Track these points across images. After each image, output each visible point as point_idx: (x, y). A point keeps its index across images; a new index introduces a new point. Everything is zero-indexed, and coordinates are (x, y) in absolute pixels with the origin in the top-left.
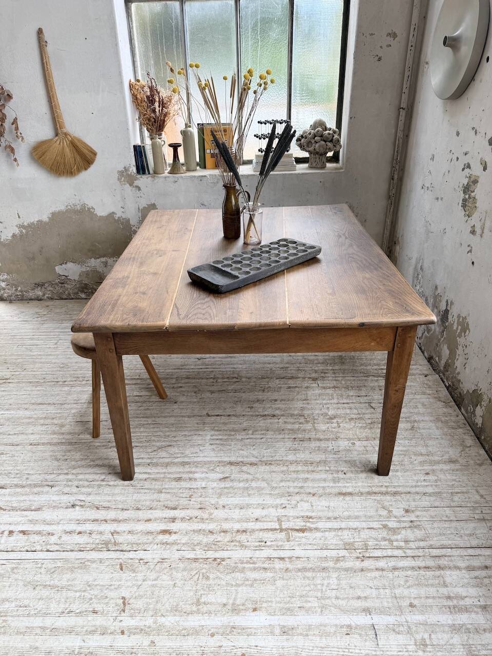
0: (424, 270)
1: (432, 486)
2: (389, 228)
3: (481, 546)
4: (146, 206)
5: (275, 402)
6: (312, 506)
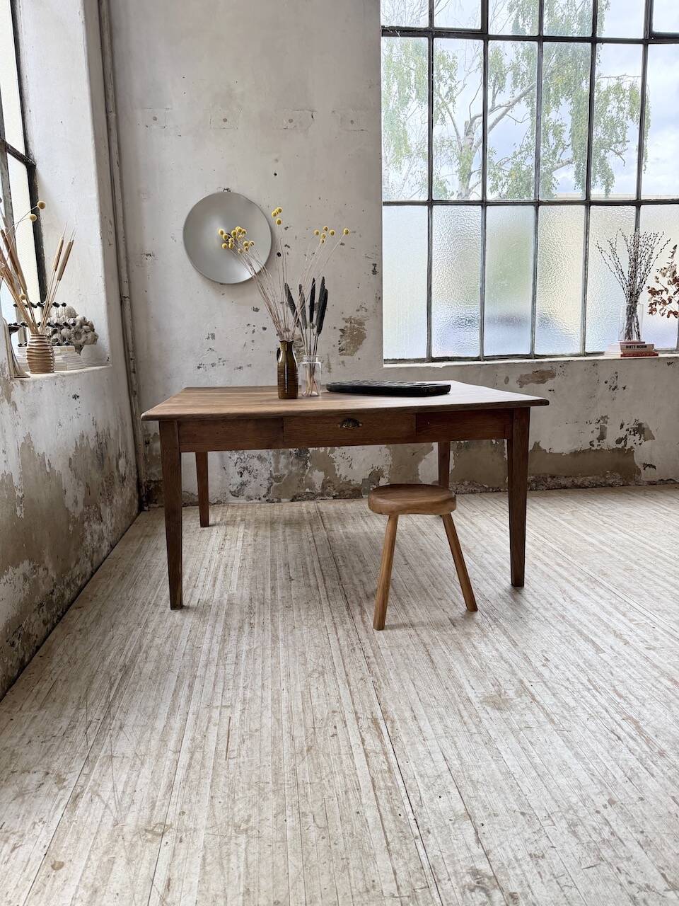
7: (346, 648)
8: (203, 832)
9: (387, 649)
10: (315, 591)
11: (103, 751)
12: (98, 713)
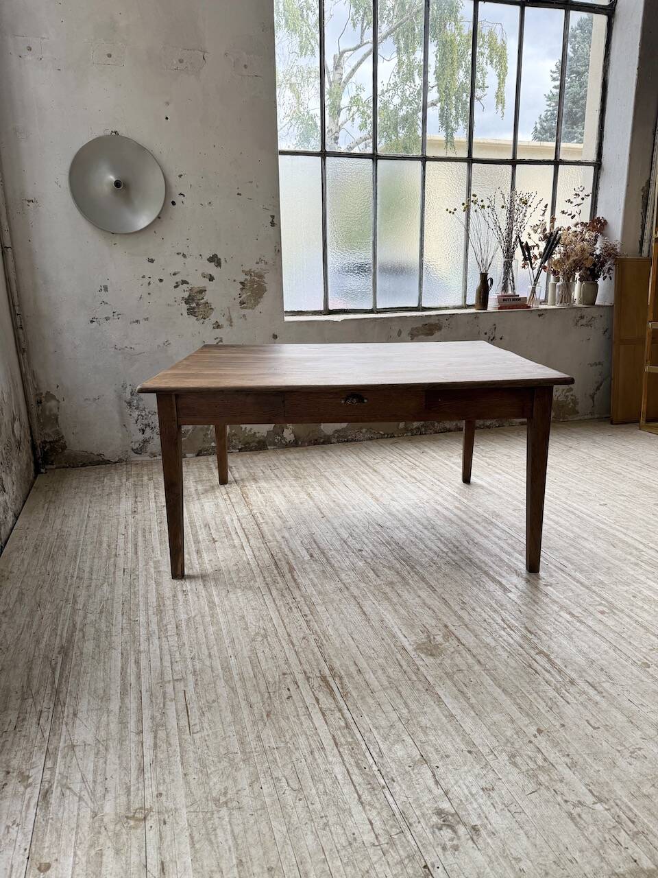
7: (283, 608)
8: (184, 811)
9: (322, 606)
10: (241, 552)
11: (62, 740)
12: (46, 701)
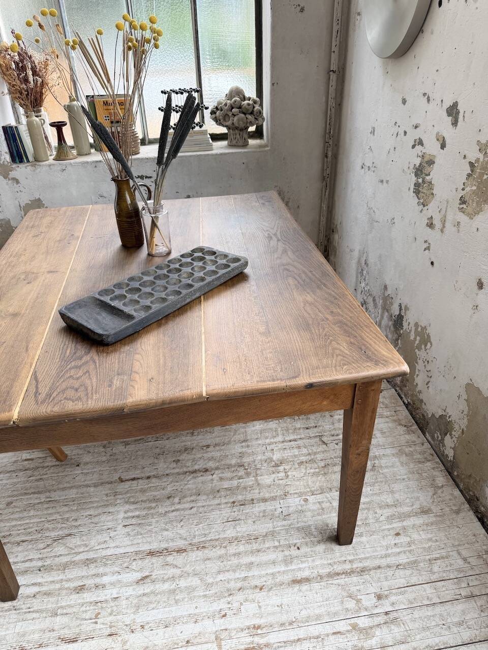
0: (370, 265)
1: (405, 552)
2: (325, 213)
3: (474, 641)
4: (30, 202)
5: (208, 450)
6: (260, 607)
